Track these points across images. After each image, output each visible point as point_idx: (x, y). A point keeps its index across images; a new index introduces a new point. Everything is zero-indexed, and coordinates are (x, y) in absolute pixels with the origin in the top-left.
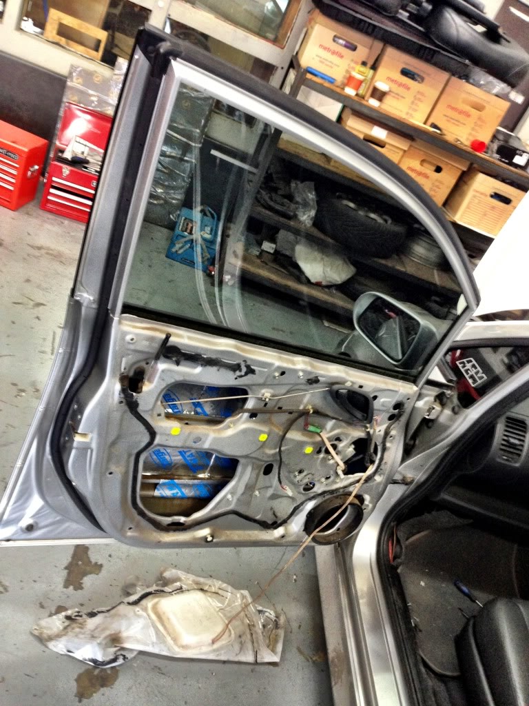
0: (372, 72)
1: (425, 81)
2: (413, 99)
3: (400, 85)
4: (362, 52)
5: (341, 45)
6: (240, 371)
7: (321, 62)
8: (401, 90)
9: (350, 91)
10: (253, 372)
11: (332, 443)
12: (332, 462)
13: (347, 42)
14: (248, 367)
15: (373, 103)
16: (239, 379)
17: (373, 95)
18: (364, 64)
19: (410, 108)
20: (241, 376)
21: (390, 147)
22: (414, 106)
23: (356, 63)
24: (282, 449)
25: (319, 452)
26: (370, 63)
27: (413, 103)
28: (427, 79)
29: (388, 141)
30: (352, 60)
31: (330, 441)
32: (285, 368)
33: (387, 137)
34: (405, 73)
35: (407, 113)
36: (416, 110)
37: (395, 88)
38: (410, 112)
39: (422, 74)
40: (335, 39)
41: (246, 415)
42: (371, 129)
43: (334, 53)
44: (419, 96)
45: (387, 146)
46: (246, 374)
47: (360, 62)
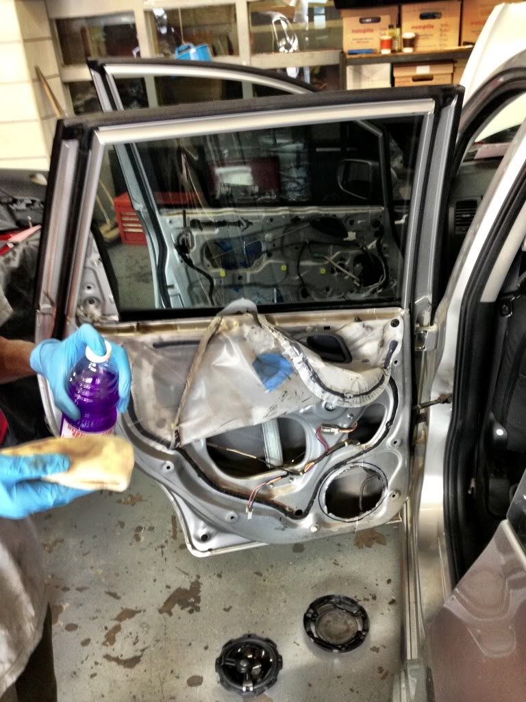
0: (398, 30)
1: (443, 14)
2: (440, 32)
3: (424, 27)
4: (386, 19)
5: (369, 23)
6: (243, 225)
7: (358, 42)
8: (427, 31)
9: (386, 52)
10: (251, 223)
11: (339, 262)
12: (346, 277)
13: (372, 18)
14: (246, 221)
15: (408, 50)
16: (245, 231)
17: (405, 46)
18: (391, 27)
19: (441, 40)
20: (245, 229)
21: (438, 77)
22: (443, 37)
23: (385, 29)
24: (302, 275)
25: (333, 272)
26: (395, 24)
27: (441, 35)
28: (443, 13)
29: (434, 72)
30: (381, 29)
31: (336, 262)
32: (272, 217)
33: (431, 70)
34: (423, 17)
35: (441, 45)
36: (446, 40)
37: (420, 32)
38: (443, 42)
39: (438, 11)
40: (361, 21)
41: (265, 256)
42: (416, 71)
43: (365, 31)
44: (444, 28)
45: (435, 77)
46: (247, 226)
47: (387, 27)
